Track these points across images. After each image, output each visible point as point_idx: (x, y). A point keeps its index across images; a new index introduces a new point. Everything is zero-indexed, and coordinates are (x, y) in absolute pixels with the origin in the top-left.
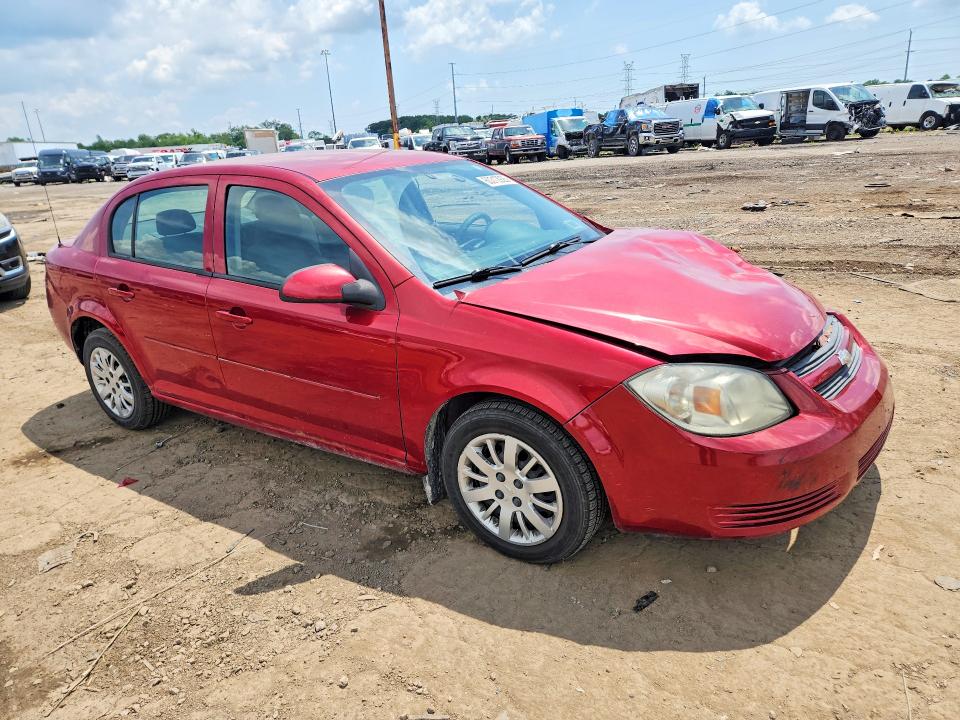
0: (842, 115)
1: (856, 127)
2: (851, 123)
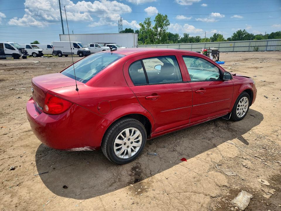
0: (17, 52)
1: (22, 55)
2: (21, 54)
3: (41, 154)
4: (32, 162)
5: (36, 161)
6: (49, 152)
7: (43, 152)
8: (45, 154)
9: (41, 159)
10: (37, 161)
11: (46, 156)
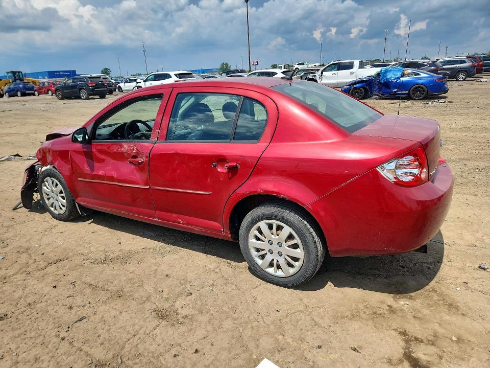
3: (429, 268)
4: (449, 264)
5: (442, 263)
6: (411, 265)
7: (422, 272)
8: (421, 266)
9: (432, 260)
10: (440, 261)
11: (422, 260)
